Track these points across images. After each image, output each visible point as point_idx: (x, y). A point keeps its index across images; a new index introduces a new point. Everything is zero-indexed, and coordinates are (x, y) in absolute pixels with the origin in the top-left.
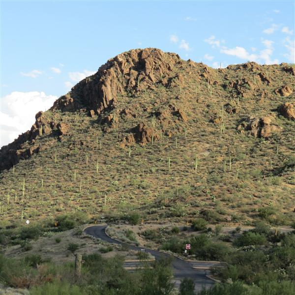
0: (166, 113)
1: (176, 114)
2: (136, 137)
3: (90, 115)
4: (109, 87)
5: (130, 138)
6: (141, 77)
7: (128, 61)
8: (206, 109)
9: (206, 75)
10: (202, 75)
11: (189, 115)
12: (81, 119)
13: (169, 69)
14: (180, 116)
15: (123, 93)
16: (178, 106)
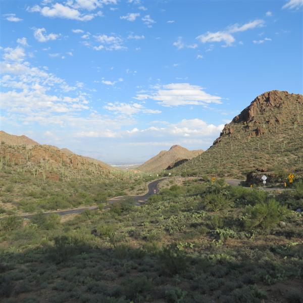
0: (272, 121)
1: (277, 121)
2: (256, 133)
3: (244, 124)
4: (252, 111)
5: (253, 134)
6: (267, 104)
7: (263, 98)
8: (293, 117)
9: (299, 100)
10: (297, 100)
11: (283, 121)
12: (240, 126)
13: (281, 99)
14: (278, 122)
15: (259, 113)
16: (279, 117)
